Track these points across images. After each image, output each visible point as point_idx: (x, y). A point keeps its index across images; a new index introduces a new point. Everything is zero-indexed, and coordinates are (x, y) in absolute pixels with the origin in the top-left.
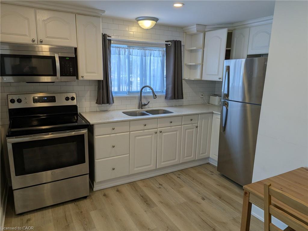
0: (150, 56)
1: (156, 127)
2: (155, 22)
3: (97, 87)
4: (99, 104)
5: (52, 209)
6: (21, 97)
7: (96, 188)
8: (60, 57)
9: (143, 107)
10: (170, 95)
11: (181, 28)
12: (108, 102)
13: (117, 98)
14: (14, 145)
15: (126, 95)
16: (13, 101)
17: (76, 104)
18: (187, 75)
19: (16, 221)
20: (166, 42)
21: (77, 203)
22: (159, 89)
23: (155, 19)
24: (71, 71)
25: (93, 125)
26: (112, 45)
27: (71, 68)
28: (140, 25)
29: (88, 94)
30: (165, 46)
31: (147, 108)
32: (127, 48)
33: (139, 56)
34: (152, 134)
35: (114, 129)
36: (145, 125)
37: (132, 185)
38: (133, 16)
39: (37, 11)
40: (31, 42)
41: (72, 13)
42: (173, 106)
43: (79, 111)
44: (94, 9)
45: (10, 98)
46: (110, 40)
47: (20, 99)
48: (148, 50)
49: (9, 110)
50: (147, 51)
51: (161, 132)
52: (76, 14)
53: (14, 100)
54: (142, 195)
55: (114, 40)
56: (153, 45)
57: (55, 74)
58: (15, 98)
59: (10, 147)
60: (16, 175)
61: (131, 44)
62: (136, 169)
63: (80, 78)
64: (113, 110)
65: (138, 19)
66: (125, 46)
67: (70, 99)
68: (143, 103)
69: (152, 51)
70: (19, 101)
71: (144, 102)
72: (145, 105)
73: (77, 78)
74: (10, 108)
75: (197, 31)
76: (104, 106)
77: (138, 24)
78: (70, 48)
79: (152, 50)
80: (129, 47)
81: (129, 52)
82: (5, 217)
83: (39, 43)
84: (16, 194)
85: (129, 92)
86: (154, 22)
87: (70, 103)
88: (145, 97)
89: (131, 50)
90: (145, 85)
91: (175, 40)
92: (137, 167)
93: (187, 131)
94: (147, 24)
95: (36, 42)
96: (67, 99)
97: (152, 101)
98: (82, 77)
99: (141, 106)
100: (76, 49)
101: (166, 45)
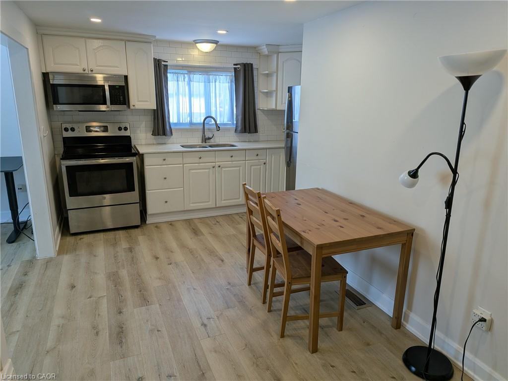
0: (215, 82)
1: (214, 161)
2: (216, 45)
3: (153, 117)
4: (155, 135)
5: (104, 233)
6: (74, 126)
7: (149, 220)
8: (109, 86)
9: (207, 141)
10: (239, 128)
11: (253, 49)
12: (164, 134)
13: (176, 129)
14: (68, 167)
15: (187, 127)
16: (66, 130)
17: (129, 135)
18: (262, 104)
19: (70, 240)
20: (234, 65)
21: (128, 231)
22: (228, 121)
23: (216, 42)
24: (122, 99)
25: (143, 154)
26: (168, 71)
27: (121, 97)
28: (199, 47)
29: (143, 124)
30: (233, 70)
31: (212, 142)
32: (186, 74)
33: (202, 82)
34: (209, 169)
35: (164, 160)
36: (200, 158)
37: (188, 222)
38: (190, 39)
39: (88, 40)
40: (82, 72)
41: (122, 40)
42: (246, 141)
43: (133, 143)
44: (144, 35)
45: (64, 126)
46: (166, 66)
47: (74, 128)
48: (213, 75)
49: (64, 138)
50: (211, 77)
51: (219, 167)
52: (126, 41)
53: (67, 128)
54: (194, 228)
55: (171, 66)
56: (218, 70)
57: (105, 103)
58: (69, 126)
59: (64, 170)
60: (70, 196)
61: (191, 70)
62: (192, 205)
63: (132, 107)
64: (171, 143)
65: (196, 42)
66: (185, 72)
67: (123, 130)
68: (206, 137)
69: (217, 77)
70: (73, 130)
71: (208, 135)
72: (209, 139)
73: (129, 107)
74: (64, 136)
75: (268, 52)
76: (161, 138)
77: (197, 47)
78: (119, 76)
79: (217, 75)
80: (190, 72)
81: (189, 78)
82: (62, 236)
83: (90, 72)
84: (71, 214)
85: (191, 123)
86: (214, 45)
87: (123, 133)
88: (209, 129)
89: (192, 76)
90: (210, 115)
91: (245, 63)
92: (193, 203)
93: (252, 167)
94: (207, 47)
95: (86, 72)
96: (120, 129)
97: (217, 133)
98: (134, 106)
99: (205, 139)
100: (126, 77)
101: (235, 69)
